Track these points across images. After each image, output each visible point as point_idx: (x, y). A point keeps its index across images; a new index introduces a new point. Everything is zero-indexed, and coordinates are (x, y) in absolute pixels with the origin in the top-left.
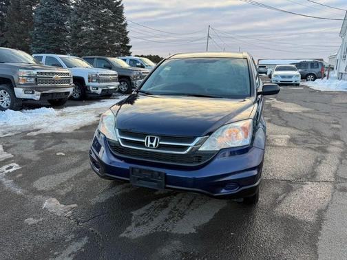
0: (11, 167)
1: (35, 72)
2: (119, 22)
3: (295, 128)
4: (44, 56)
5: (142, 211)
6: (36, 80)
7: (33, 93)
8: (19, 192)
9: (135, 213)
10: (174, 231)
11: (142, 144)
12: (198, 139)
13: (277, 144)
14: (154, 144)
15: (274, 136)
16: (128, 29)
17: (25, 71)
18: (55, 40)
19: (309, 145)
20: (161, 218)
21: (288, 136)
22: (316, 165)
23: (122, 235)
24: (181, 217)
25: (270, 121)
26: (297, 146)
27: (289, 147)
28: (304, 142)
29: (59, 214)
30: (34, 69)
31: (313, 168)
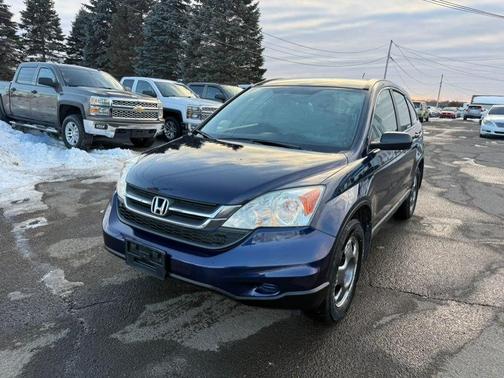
0: (37, 222)
1: (110, 100)
2: (252, 35)
3: (481, 210)
4: (136, 79)
5: (160, 306)
6: (111, 110)
7: (106, 128)
8: (27, 255)
9: (150, 307)
10: (187, 344)
11: (147, 208)
12: (224, 209)
13: (433, 232)
14: (162, 209)
15: (433, 219)
17: (98, 98)
18: (166, 59)
19: (488, 241)
20: (181, 320)
21: (459, 222)
22: (482, 275)
23: (113, 336)
24: (209, 325)
25: (441, 195)
26: (467, 240)
27: (451, 240)
28: (483, 234)
29: (54, 292)
30: (109, 96)
31: (474, 280)
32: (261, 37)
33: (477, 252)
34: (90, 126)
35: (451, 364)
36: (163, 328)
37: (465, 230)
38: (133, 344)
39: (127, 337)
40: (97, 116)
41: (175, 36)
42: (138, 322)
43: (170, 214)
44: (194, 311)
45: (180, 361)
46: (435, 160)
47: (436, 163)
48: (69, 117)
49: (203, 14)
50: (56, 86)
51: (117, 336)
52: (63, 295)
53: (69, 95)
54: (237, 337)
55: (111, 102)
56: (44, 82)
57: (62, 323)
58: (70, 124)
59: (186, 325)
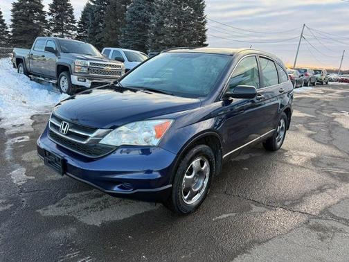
0: (22, 139)
1: (88, 63)
2: (199, 20)
3: (336, 148)
4: (112, 49)
5: (76, 195)
6: (89, 69)
7: (85, 81)
8: (8, 158)
9: (69, 195)
10: (81, 220)
11: (57, 128)
13: (291, 161)
14: (65, 130)
15: (294, 152)
16: (207, 26)
17: (80, 61)
18: (140, 36)
19: (330, 169)
20: (84, 205)
21: (314, 155)
22: (312, 192)
23: (38, 211)
24: (102, 209)
25: (310, 136)
26: (313, 168)
27: (302, 167)
28: (328, 165)
29: (15, 182)
30: (88, 59)
31: (305, 195)
32: (205, 22)
33: (317, 176)
34: (75, 79)
35: (257, 250)
36: (70, 209)
37: (315, 162)
38: (48, 216)
39: (46, 212)
40: (79, 73)
41: (147, 20)
42: (57, 204)
43: (69, 134)
44: (95, 200)
45: (73, 229)
46: (318, 112)
47: (318, 114)
48: (62, 73)
49: (165, 5)
50: (55, 52)
51: (40, 211)
52: (19, 184)
53: (64, 59)
54: (116, 218)
55: (89, 63)
56: (48, 49)
57: (10, 200)
58: (63, 78)
59: (87, 208)
